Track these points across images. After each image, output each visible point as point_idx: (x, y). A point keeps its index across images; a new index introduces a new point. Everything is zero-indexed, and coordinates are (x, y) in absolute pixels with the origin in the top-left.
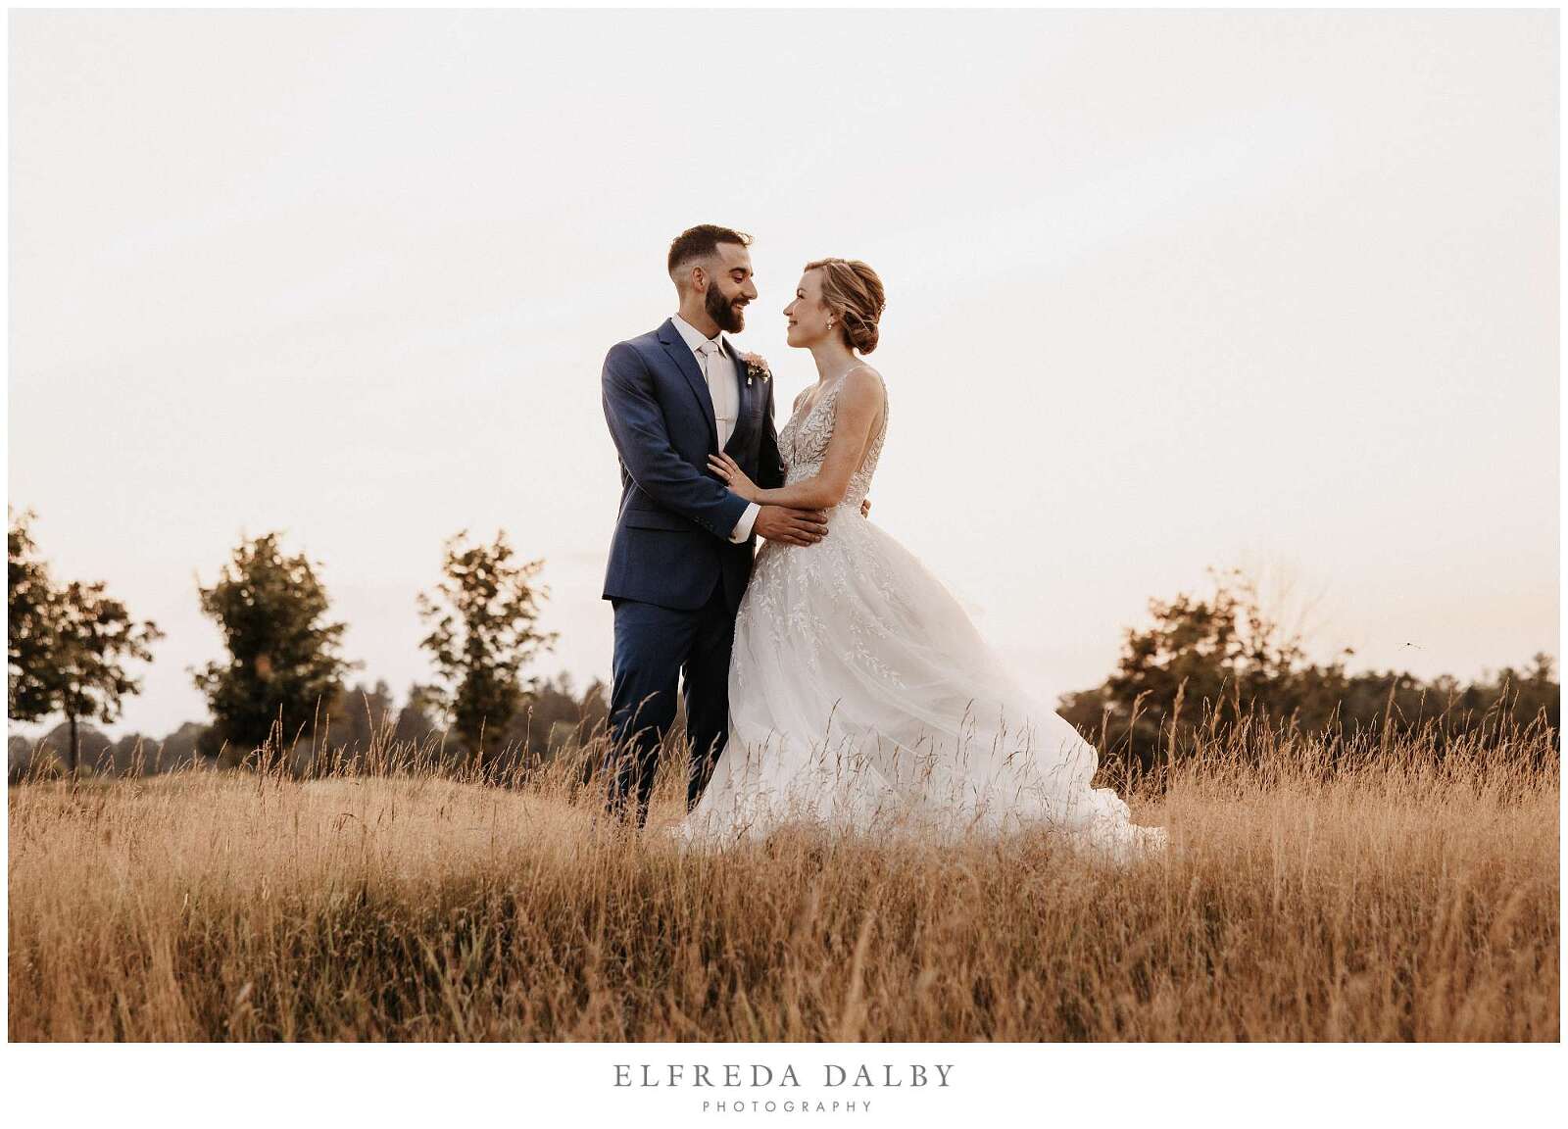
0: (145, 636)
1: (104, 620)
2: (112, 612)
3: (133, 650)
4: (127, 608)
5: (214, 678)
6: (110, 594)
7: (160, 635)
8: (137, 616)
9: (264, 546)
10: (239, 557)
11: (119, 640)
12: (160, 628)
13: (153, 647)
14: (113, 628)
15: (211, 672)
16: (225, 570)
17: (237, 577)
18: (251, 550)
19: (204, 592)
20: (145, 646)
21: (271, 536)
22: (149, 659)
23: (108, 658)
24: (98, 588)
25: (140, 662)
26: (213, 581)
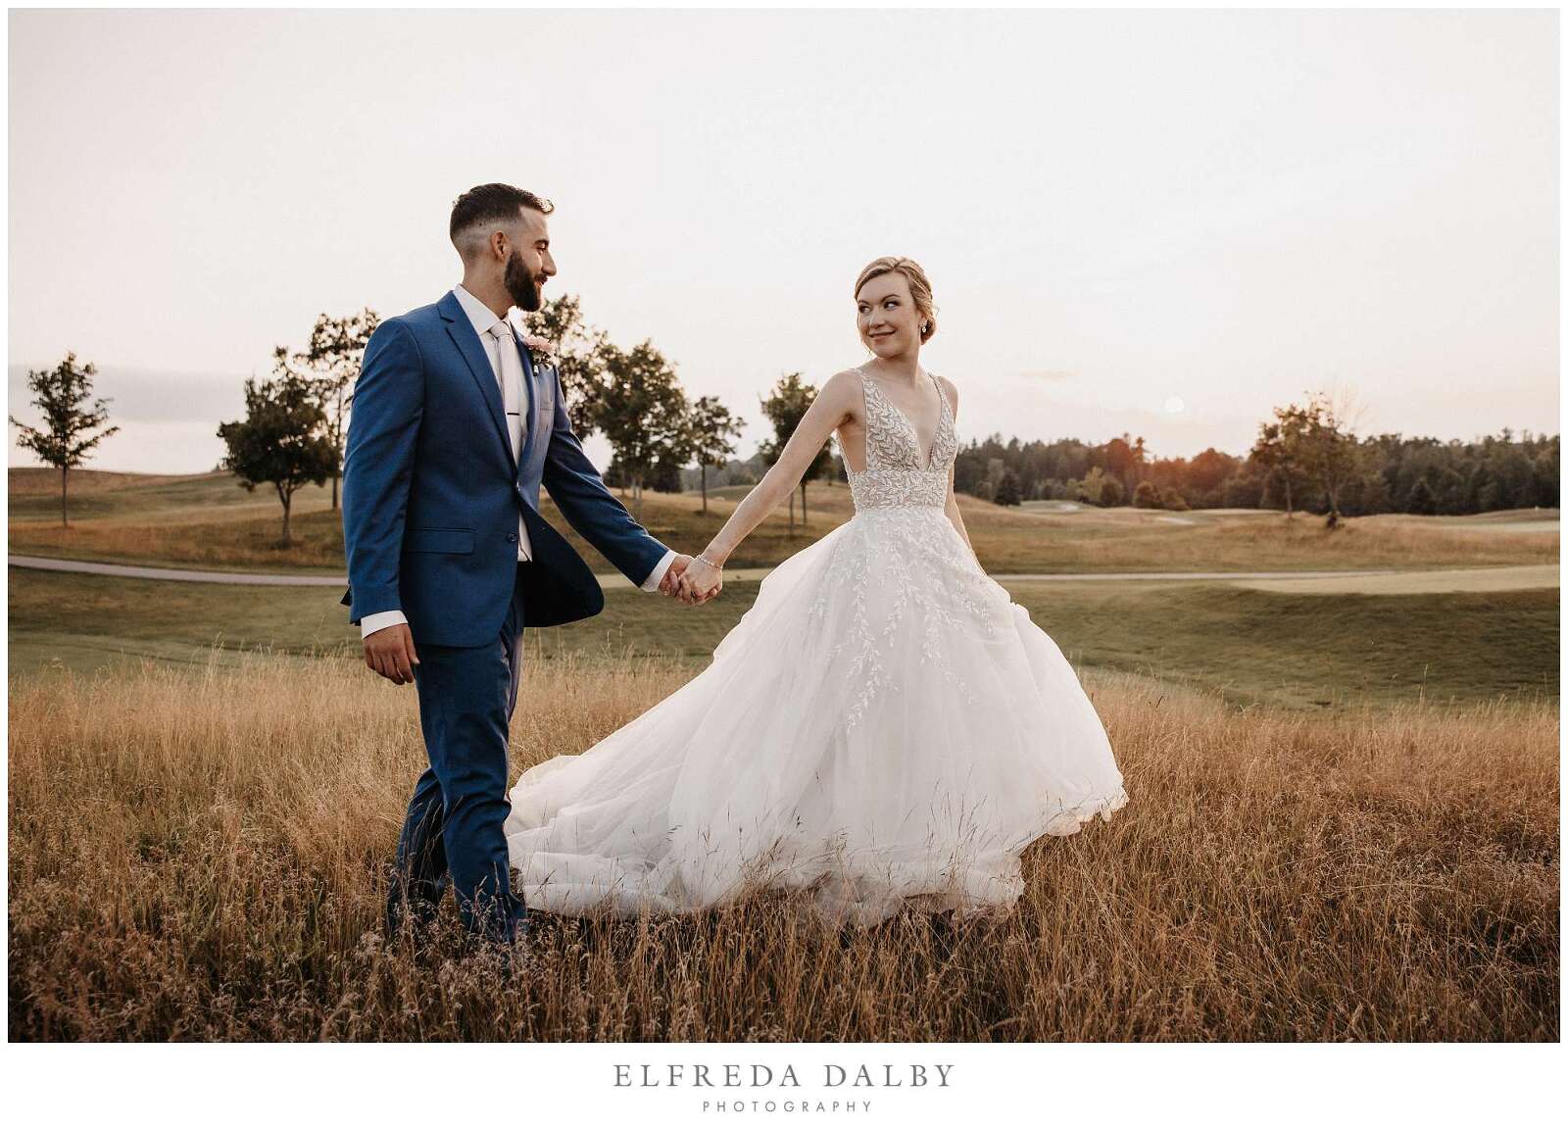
0: (738, 425)
1: (718, 415)
2: (722, 412)
3: (732, 431)
4: (729, 410)
5: (768, 447)
6: (721, 403)
7: (745, 424)
8: (733, 415)
9: (794, 381)
10: (781, 385)
11: (725, 426)
12: (745, 420)
13: (741, 430)
14: (722, 420)
15: (767, 444)
16: (773, 392)
17: (780, 396)
18: (787, 382)
19: (763, 403)
20: (737, 430)
21: (797, 374)
22: (739, 436)
23: (720, 435)
24: (715, 400)
25: (736, 437)
26: (768, 398)
